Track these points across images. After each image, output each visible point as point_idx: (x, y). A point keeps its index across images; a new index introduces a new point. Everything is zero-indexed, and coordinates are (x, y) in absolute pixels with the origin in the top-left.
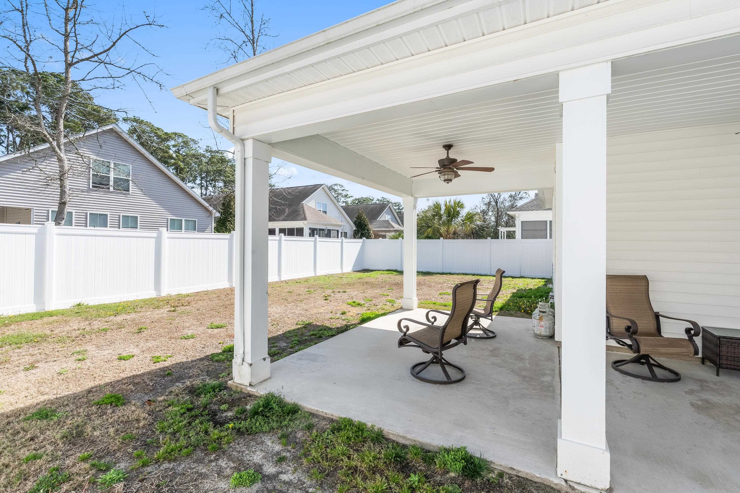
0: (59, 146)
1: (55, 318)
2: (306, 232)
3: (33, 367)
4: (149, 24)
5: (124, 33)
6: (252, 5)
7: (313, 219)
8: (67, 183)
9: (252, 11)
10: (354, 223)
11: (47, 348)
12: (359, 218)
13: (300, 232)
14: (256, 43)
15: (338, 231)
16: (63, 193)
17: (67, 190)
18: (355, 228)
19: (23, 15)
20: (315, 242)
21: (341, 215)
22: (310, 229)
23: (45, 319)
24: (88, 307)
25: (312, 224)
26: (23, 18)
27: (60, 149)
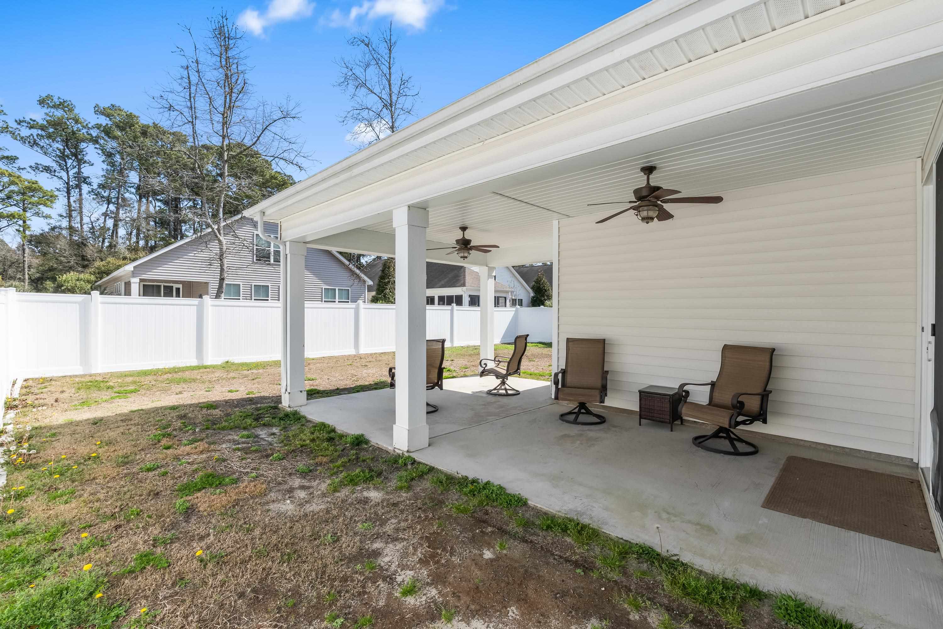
0: (219, 230)
1: (208, 370)
2: (466, 300)
3: (181, 393)
4: (284, 117)
5: (266, 128)
6: (390, 68)
7: (473, 285)
8: (225, 261)
9: (390, 74)
10: (531, 288)
11: (193, 385)
12: (538, 281)
13: (459, 300)
14: (394, 107)
15: (505, 298)
16: (222, 270)
17: (225, 268)
18: (532, 294)
19: (193, 125)
20: (452, 310)
21: (514, 279)
22: (470, 296)
23: (201, 370)
24: (233, 364)
25: (472, 290)
26: (193, 128)
27: (220, 234)
